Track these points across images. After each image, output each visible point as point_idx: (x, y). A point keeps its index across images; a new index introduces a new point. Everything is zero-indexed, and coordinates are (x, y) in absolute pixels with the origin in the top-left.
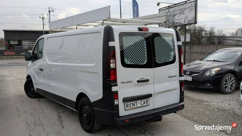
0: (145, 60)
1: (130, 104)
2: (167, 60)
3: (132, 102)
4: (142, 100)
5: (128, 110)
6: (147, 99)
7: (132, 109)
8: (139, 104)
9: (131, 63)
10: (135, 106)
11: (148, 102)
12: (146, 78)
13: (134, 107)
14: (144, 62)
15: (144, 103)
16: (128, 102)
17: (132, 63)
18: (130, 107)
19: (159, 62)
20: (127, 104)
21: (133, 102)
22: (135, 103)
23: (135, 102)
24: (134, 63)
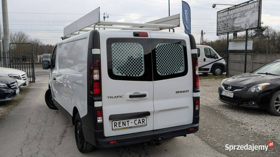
0: (141, 72)
1: (120, 123)
2: (175, 72)
3: (122, 121)
4: (136, 118)
5: (115, 130)
6: (143, 118)
7: (122, 129)
8: (132, 123)
9: (122, 74)
10: (127, 126)
11: (145, 122)
12: (142, 93)
13: (124, 126)
14: (140, 73)
15: (139, 123)
16: (117, 121)
17: (124, 75)
18: (119, 126)
19: (162, 74)
20: (115, 123)
21: (124, 121)
22: (127, 123)
23: (127, 121)
24: (127, 75)
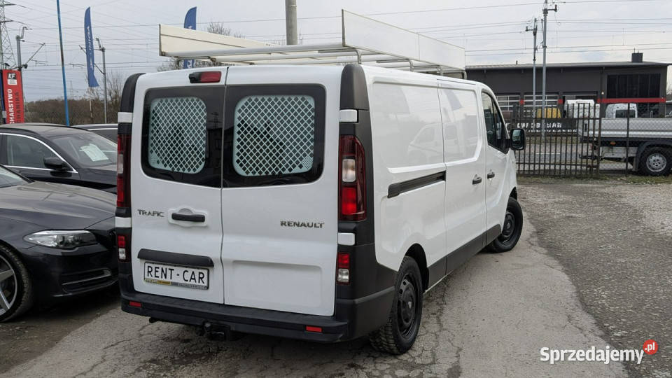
0: (201, 163)
1: (156, 269)
3: (160, 266)
4: (187, 267)
5: (149, 281)
6: (201, 271)
7: (160, 282)
8: (178, 275)
9: (165, 166)
10: (168, 279)
11: (205, 280)
12: (197, 211)
13: (164, 279)
14: (198, 166)
15: (191, 279)
16: (153, 263)
17: (168, 168)
18: (155, 276)
19: (247, 173)
20: (149, 267)
21: (164, 267)
22: (169, 272)
23: (170, 270)
24: (173, 169)
